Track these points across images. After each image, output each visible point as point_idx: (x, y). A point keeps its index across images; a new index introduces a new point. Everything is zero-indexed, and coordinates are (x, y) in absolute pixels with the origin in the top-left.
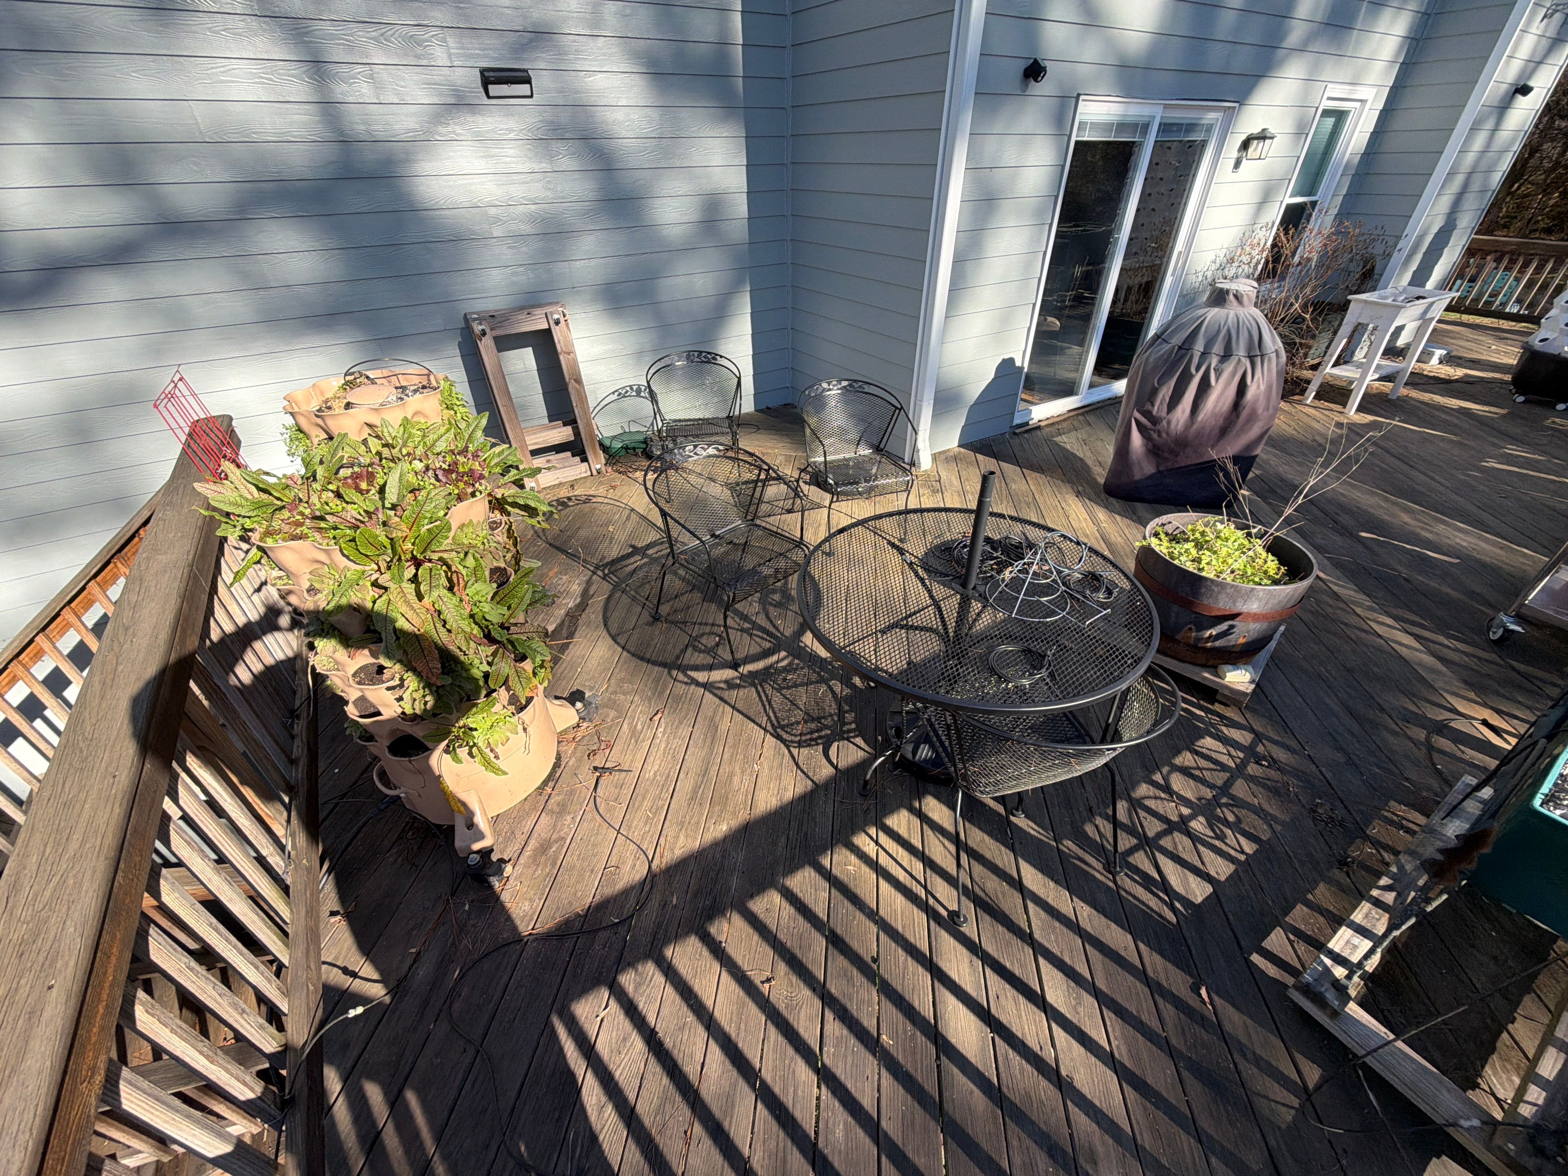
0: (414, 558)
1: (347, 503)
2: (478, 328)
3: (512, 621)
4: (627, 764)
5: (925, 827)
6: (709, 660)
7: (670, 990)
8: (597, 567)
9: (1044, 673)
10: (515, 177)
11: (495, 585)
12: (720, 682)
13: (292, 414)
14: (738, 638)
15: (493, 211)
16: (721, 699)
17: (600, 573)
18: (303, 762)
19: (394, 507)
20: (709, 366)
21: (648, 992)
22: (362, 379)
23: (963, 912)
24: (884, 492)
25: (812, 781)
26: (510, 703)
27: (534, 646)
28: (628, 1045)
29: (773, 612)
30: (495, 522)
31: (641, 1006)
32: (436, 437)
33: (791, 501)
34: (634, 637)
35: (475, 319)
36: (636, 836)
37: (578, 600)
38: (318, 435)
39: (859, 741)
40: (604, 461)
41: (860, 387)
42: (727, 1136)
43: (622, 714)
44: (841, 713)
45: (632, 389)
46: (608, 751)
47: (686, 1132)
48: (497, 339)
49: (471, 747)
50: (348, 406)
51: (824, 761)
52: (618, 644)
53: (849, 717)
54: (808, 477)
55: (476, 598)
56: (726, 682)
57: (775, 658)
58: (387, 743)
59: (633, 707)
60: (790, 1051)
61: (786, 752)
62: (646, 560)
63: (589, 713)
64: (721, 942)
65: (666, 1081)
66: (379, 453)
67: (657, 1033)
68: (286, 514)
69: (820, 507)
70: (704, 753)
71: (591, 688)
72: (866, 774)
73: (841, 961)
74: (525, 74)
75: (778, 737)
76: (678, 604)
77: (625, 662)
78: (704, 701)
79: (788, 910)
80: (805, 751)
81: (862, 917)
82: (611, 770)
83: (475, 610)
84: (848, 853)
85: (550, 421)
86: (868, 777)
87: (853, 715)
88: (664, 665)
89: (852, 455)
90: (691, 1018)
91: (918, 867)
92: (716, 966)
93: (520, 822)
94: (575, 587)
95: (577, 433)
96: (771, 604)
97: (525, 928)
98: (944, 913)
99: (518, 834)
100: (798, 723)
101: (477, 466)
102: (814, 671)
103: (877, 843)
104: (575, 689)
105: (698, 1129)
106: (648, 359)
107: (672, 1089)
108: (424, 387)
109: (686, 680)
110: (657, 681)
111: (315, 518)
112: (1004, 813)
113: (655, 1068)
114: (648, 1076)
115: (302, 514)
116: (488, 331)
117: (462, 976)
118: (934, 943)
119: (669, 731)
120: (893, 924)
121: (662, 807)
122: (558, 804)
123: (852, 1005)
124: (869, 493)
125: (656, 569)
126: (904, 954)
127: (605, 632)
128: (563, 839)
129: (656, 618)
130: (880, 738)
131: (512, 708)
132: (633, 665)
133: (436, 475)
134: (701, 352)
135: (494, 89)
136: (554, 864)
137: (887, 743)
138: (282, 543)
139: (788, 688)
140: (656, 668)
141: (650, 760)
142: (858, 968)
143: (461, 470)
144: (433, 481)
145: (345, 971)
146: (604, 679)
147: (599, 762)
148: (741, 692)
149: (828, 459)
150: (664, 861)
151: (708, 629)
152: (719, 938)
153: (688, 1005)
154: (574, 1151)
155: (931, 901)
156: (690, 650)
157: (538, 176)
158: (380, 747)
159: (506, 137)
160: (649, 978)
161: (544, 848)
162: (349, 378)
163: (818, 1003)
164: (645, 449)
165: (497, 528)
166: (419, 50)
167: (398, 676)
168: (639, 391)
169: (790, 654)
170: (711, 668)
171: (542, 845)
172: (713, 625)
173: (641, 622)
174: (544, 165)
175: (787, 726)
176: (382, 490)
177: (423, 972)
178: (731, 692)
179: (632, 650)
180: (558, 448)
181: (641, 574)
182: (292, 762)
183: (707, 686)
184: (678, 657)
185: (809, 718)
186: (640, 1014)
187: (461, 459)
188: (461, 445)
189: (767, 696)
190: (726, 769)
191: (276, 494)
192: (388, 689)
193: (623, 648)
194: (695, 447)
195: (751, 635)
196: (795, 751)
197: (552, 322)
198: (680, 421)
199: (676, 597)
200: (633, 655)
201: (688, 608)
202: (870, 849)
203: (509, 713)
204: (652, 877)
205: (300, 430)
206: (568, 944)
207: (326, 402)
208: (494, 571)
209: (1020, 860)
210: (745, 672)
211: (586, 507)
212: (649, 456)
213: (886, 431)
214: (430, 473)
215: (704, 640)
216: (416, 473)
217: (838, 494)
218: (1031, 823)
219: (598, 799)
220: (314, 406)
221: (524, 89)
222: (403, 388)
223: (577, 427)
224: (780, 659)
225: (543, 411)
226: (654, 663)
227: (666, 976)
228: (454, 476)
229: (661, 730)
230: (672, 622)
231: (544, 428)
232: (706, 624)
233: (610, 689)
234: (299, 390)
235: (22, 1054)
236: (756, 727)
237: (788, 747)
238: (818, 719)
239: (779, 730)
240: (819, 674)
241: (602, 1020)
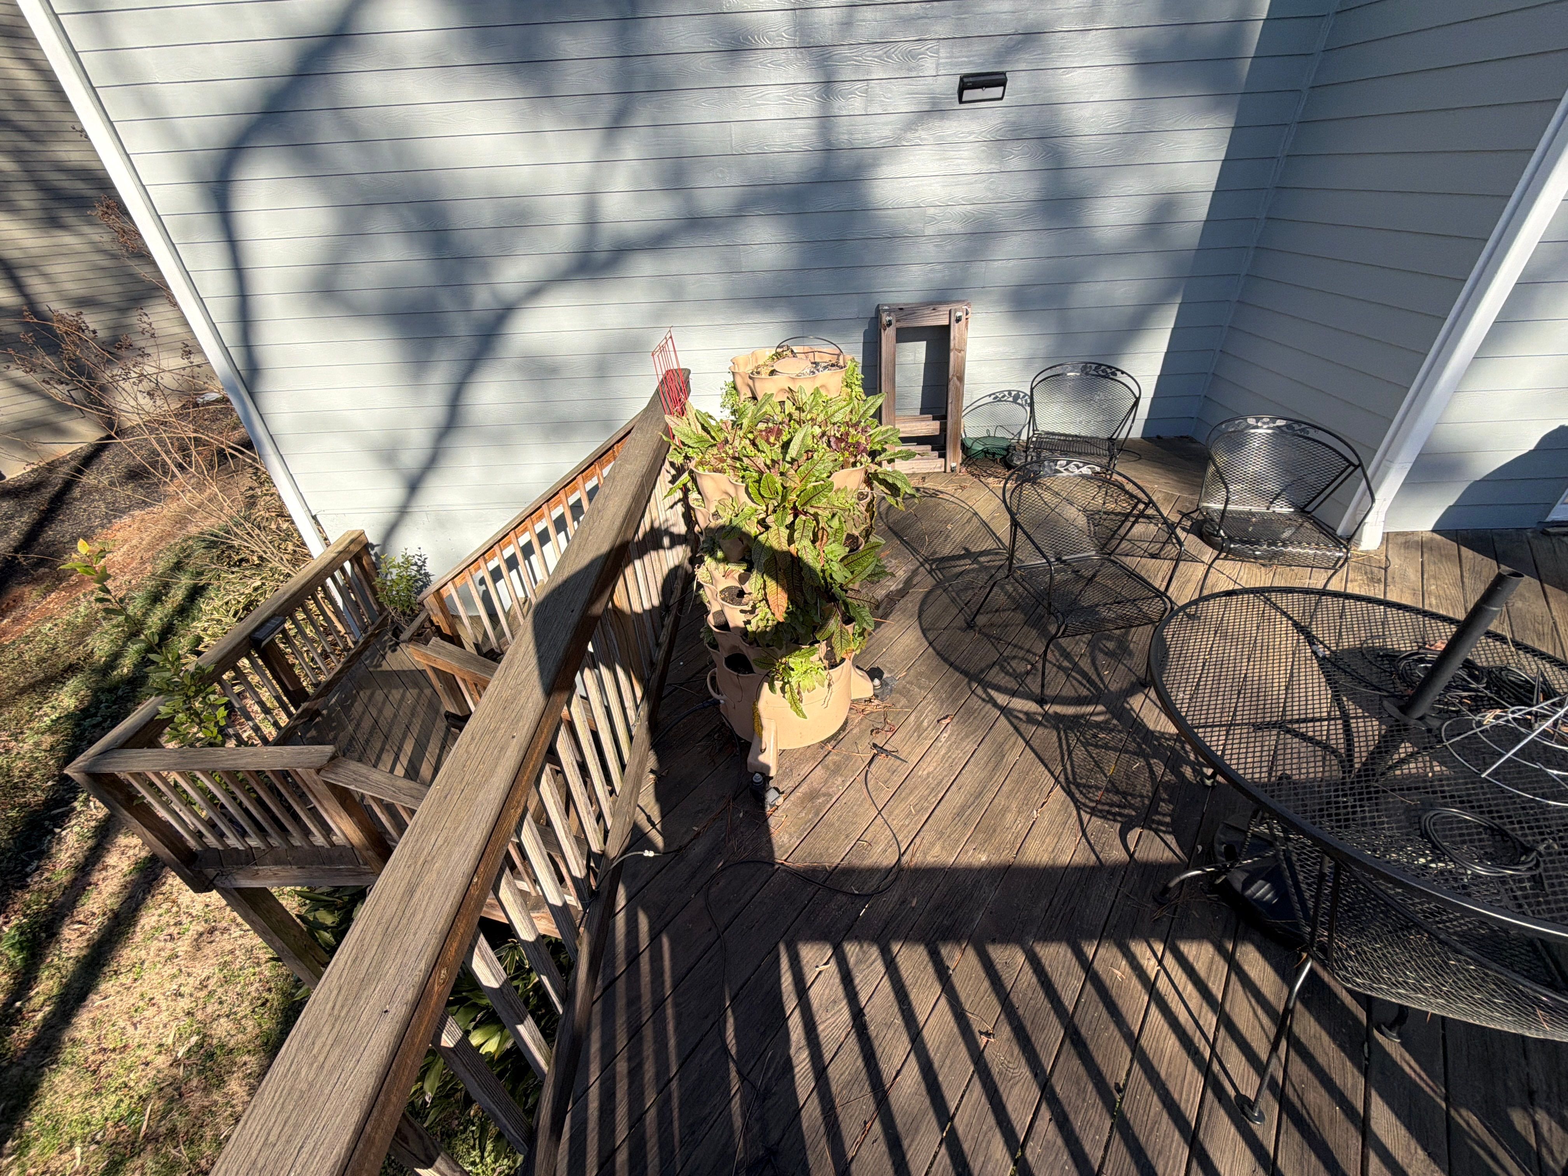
0: (794, 508)
1: (759, 451)
2: (886, 318)
3: (850, 586)
4: (905, 754)
5: (1233, 977)
6: (1013, 685)
7: (886, 983)
8: (926, 560)
9: (1522, 871)
10: (961, 178)
11: (847, 549)
12: (1020, 711)
13: (733, 373)
14: (1052, 674)
15: (931, 211)
16: (1016, 729)
17: (927, 566)
18: (664, 647)
19: (793, 461)
20: (1104, 381)
21: (866, 972)
22: (788, 353)
23: (1262, 1104)
24: (1292, 562)
25: (1098, 857)
26: (826, 658)
27: (864, 614)
28: (836, 1009)
29: (1102, 659)
30: (862, 493)
31: (857, 981)
32: (837, 408)
33: (1159, 546)
34: (944, 637)
35: (886, 310)
36: (894, 824)
37: (901, 586)
38: (746, 393)
39: (1170, 839)
40: (960, 461)
41: (1303, 430)
42: (904, 1157)
43: (913, 705)
44: (1155, 799)
45: (1010, 394)
46: (890, 734)
47: (865, 1123)
48: (899, 330)
49: (785, 683)
50: (773, 373)
51: (1118, 841)
52: (927, 638)
53: (1164, 807)
54: (1189, 523)
55: (830, 556)
56: (1027, 714)
57: (1090, 709)
58: (726, 655)
59: (925, 702)
60: (991, 1120)
61: (1075, 813)
62: (975, 566)
63: (883, 693)
64: (948, 968)
65: (860, 1063)
66: (790, 415)
67: (864, 1015)
68: (715, 450)
69: (1194, 559)
70: (983, 776)
71: (890, 671)
72: (1172, 879)
73: (1076, 1064)
74: (1002, 77)
75: (1069, 793)
76: (997, 619)
77: (928, 658)
78: (997, 724)
79: (1029, 977)
80: (1097, 822)
81: (1117, 1035)
82: (888, 753)
83: (827, 567)
84: (1119, 955)
85: (921, 413)
86: (1172, 884)
87: (1171, 807)
88: (965, 673)
89: (1263, 510)
90: (899, 1021)
91: (1209, 1020)
92: (937, 988)
93: (800, 764)
94: (901, 573)
95: (943, 429)
96: (1101, 650)
97: (780, 857)
98: (1232, 1093)
99: (795, 774)
100: (1098, 788)
101: (863, 441)
102: (1134, 740)
103: (1160, 962)
104: (876, 666)
105: (877, 1127)
106: (1039, 366)
107: (863, 1075)
108: (833, 365)
109: (984, 696)
110: (955, 686)
111: (734, 458)
112: (1365, 1021)
113: (852, 1044)
114: (845, 1047)
115: (727, 453)
116: (894, 322)
117: (723, 869)
118: (1205, 1119)
119: (953, 739)
120: (1155, 1063)
121: (927, 808)
122: (834, 763)
123: (1076, 1118)
124: (1270, 560)
125: (984, 576)
126: (1160, 1105)
127: (917, 623)
128: (830, 796)
129: (970, 625)
130: (1200, 848)
131: (826, 662)
132: (935, 663)
133: (829, 441)
134: (1101, 365)
135: (968, 95)
136: (817, 814)
137: (1208, 858)
138: (707, 473)
139: (1096, 746)
140: (957, 674)
141: (928, 759)
142: (1096, 1085)
143: (850, 441)
144: (825, 445)
145: (649, 819)
146: (904, 667)
147: (879, 740)
148: (1040, 730)
149: (1230, 507)
150: (915, 860)
151: (1021, 654)
152: (948, 963)
153: (900, 1008)
154: (768, 1069)
155: (1216, 1067)
156: (996, 668)
157: (984, 176)
158: (720, 657)
159: (964, 140)
160: (870, 961)
161: (812, 796)
162: (779, 350)
163: (1036, 1093)
164: (1005, 457)
165: (863, 499)
166: (913, 64)
167: (751, 603)
168: (1016, 398)
169: (1109, 711)
170: (1013, 694)
171: (811, 792)
172: (1028, 651)
173: (954, 624)
174: (993, 166)
175: (1084, 786)
176: (786, 446)
177: (699, 849)
178: (1030, 726)
179: (938, 648)
180: (920, 440)
181: (967, 578)
182: (658, 645)
183: (1004, 710)
184: (982, 671)
185: (1112, 787)
186: (854, 988)
187: (852, 431)
188: (855, 419)
189: (1068, 745)
190: (1001, 801)
191: (713, 434)
192: (742, 611)
193: (930, 644)
194: (1069, 463)
195: (1068, 676)
196: (1086, 817)
197: (953, 319)
198: (1053, 434)
199: (997, 611)
200: (938, 653)
201: (1006, 626)
202: (1151, 966)
203: (822, 666)
204: (897, 872)
205: (735, 388)
206: (810, 889)
207: (758, 367)
208: (850, 536)
209: (1374, 1095)
210: (1051, 711)
211: (932, 501)
212: (1008, 466)
213: (1323, 492)
214: (825, 439)
215: (1014, 663)
216: (813, 437)
217: (1230, 551)
218: (1407, 1056)
219: (869, 775)
220: (749, 369)
221: (997, 91)
222: (816, 364)
223: (946, 423)
224: (1096, 712)
225: (917, 403)
226: (957, 669)
227: (887, 968)
228: (843, 445)
229: (945, 735)
230: (986, 635)
231: (914, 419)
232: (1021, 648)
233: (908, 679)
234: (742, 355)
235: (492, 771)
236: (1046, 772)
237: (1078, 809)
238: (1124, 794)
239: (1072, 786)
240: (1139, 745)
241: (820, 973)
